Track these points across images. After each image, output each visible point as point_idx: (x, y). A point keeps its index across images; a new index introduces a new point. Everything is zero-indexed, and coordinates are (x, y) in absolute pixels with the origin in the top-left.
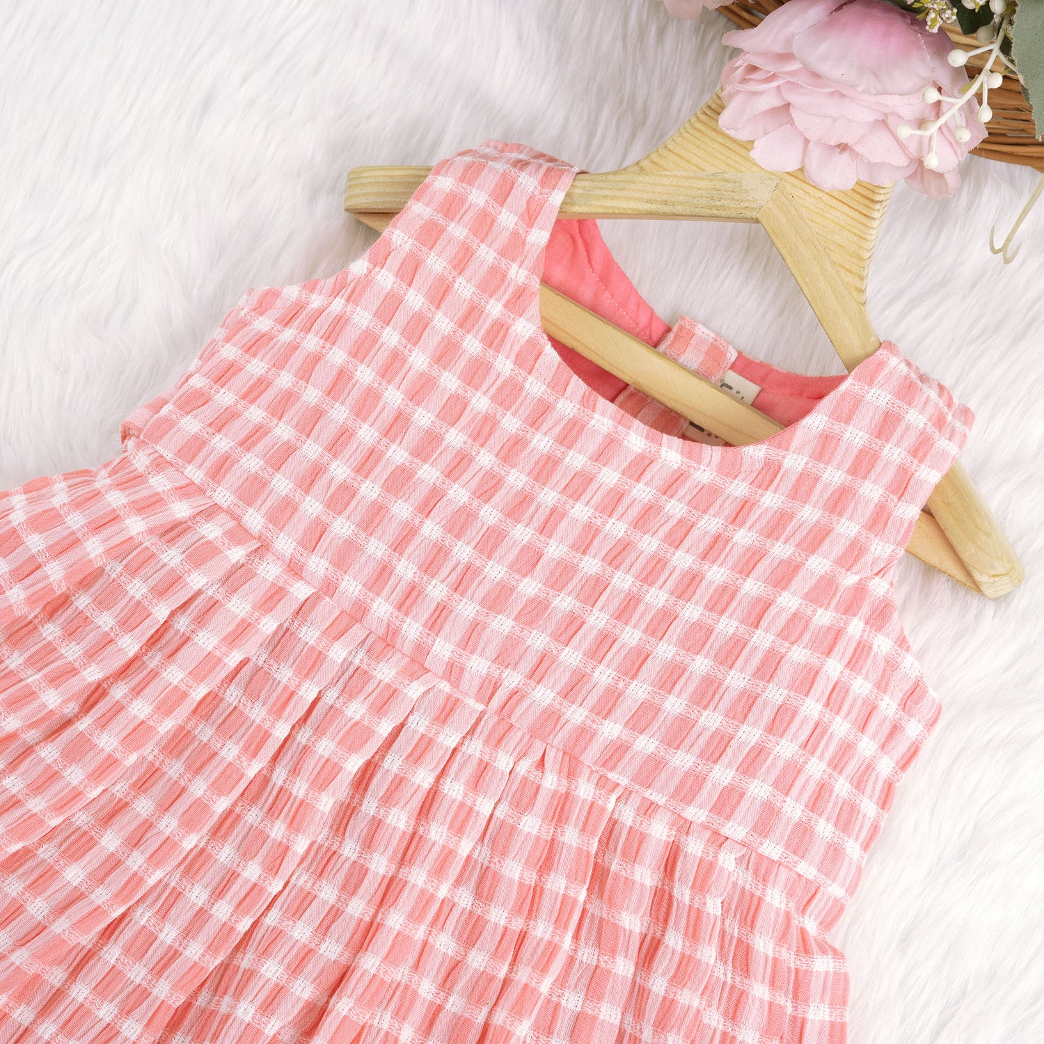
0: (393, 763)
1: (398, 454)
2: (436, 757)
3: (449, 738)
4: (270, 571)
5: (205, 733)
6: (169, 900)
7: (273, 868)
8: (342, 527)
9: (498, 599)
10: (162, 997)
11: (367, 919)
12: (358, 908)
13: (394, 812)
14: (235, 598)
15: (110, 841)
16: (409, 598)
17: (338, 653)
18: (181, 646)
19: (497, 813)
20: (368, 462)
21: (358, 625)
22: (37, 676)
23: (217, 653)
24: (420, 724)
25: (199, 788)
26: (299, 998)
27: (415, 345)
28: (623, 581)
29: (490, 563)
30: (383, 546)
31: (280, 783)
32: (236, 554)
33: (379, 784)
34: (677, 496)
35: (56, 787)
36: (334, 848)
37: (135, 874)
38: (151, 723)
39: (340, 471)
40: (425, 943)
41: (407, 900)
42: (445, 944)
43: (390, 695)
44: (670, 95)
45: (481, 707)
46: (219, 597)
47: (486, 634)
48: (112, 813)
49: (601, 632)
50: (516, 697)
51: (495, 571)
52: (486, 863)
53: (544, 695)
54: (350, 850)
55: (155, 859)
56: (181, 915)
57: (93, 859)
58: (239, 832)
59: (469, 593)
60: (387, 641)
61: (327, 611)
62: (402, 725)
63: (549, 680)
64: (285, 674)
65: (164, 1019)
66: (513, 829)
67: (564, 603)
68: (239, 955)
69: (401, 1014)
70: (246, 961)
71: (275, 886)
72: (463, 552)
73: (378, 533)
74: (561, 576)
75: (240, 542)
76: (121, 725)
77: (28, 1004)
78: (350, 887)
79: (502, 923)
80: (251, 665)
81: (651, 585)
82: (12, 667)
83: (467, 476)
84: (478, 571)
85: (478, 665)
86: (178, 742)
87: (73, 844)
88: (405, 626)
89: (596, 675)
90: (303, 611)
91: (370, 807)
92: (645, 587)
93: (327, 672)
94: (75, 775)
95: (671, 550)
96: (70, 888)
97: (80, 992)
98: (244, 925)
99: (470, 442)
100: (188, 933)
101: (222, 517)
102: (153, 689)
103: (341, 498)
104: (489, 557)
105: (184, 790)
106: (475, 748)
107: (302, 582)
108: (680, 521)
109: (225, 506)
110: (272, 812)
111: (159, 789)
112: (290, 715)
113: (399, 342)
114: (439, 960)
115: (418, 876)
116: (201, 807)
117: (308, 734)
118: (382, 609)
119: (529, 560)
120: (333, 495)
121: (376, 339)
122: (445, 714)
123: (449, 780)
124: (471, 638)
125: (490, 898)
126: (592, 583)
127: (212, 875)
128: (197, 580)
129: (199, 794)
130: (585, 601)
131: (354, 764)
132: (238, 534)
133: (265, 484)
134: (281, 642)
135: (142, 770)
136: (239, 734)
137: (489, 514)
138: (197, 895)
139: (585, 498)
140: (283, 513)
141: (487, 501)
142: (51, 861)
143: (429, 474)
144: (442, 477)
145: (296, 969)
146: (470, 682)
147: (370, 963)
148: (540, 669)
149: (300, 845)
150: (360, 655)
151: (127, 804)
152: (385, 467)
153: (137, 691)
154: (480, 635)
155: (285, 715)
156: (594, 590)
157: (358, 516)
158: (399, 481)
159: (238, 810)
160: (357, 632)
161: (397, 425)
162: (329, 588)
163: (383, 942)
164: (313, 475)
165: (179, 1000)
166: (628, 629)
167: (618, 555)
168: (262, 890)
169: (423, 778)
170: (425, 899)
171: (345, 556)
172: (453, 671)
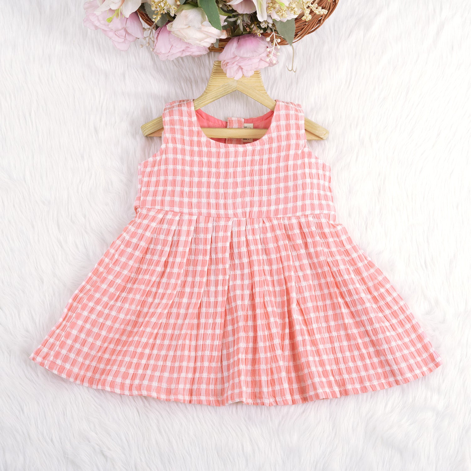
0: (235, 240)
1: (196, 179)
2: (243, 233)
3: (243, 228)
4: (186, 217)
5: (193, 257)
6: (208, 293)
7: (225, 274)
8: (195, 200)
9: (235, 196)
10: (220, 311)
11: (250, 272)
12: (246, 271)
13: (242, 248)
14: (183, 227)
15: (188, 290)
16: (217, 206)
17: (210, 225)
18: (178, 243)
19: (261, 237)
20: (191, 184)
21: (210, 218)
22: (153, 266)
23: (187, 240)
24: (235, 229)
25: (199, 268)
26: (247, 294)
27: (185, 155)
28: (256, 178)
29: (228, 190)
30: (205, 199)
31: (215, 257)
32: (177, 218)
33: (235, 246)
34: (256, 155)
35: (171, 286)
36: (234, 263)
37: (198, 292)
38: (182, 261)
39: (186, 189)
40: (263, 269)
41: (256, 263)
42: (267, 268)
43: (226, 227)
44: (193, 72)
45: (245, 219)
46: (180, 229)
47: (237, 204)
48: (184, 284)
49: (259, 191)
50: (251, 212)
51: (230, 191)
52: (265, 248)
53: (256, 209)
54: (237, 261)
55: (200, 287)
56: (212, 294)
57: (187, 295)
58: (212, 272)
59: (228, 198)
60: (218, 217)
61: (202, 219)
62: (232, 232)
63: (255, 205)
64: (202, 236)
65: (224, 315)
66: (266, 238)
67: (248, 189)
68: (229, 294)
69: (268, 285)
70: (232, 294)
71: (227, 277)
72: (221, 191)
73: (202, 197)
74: (244, 184)
75: (176, 216)
76: (176, 265)
77: (194, 330)
78: (242, 268)
79: (275, 257)
80: (193, 238)
81: (262, 175)
82: (145, 268)
83: (212, 175)
84: (227, 193)
85: (239, 211)
86: (188, 262)
87: (180, 295)
88: (220, 212)
89: (263, 199)
90: (197, 221)
91: (236, 251)
92: (261, 176)
93: (210, 230)
94: (173, 281)
95: (262, 166)
96: (186, 304)
97: (203, 321)
98: (226, 288)
99: (208, 168)
100: (216, 296)
101: (170, 213)
102: (178, 255)
103: (190, 195)
104: (227, 189)
105: (196, 271)
106: (249, 227)
107: (194, 216)
108: (260, 160)
109: (169, 210)
110: (217, 264)
111: (190, 274)
112: (208, 243)
113: (182, 157)
114: (267, 271)
115: (254, 258)
116: (202, 272)
117: (214, 245)
118: (213, 211)
119: (235, 185)
120: (189, 195)
121: (177, 159)
122: (239, 224)
123: (248, 236)
124: (234, 206)
125: (270, 254)
126: (251, 182)
127: (213, 283)
128: (173, 228)
129: (200, 269)
130: (252, 186)
131: (228, 245)
132: (175, 214)
133: (174, 201)
134: (196, 230)
135: (184, 272)
136: (200, 253)
137: (222, 180)
138: (212, 289)
139: (238, 166)
140: (181, 204)
141: (219, 178)
142: (179, 301)
143: (204, 180)
144: (208, 179)
145: (243, 289)
146: (240, 215)
147: (257, 279)
148: (252, 204)
149: (227, 266)
150: (215, 223)
151: (186, 281)
152: (195, 183)
153: (175, 257)
154: (236, 205)
155: (207, 244)
156: (252, 183)
157: (196, 196)
158: (200, 184)
159: (209, 268)
160: (211, 219)
161: (192, 174)
162: (200, 214)
163: (256, 273)
164: (182, 194)
165: (224, 310)
166: (263, 186)
167: (252, 173)
168: (225, 280)
169: (243, 239)
170: (259, 261)
171: (199, 205)
172: (235, 215)
